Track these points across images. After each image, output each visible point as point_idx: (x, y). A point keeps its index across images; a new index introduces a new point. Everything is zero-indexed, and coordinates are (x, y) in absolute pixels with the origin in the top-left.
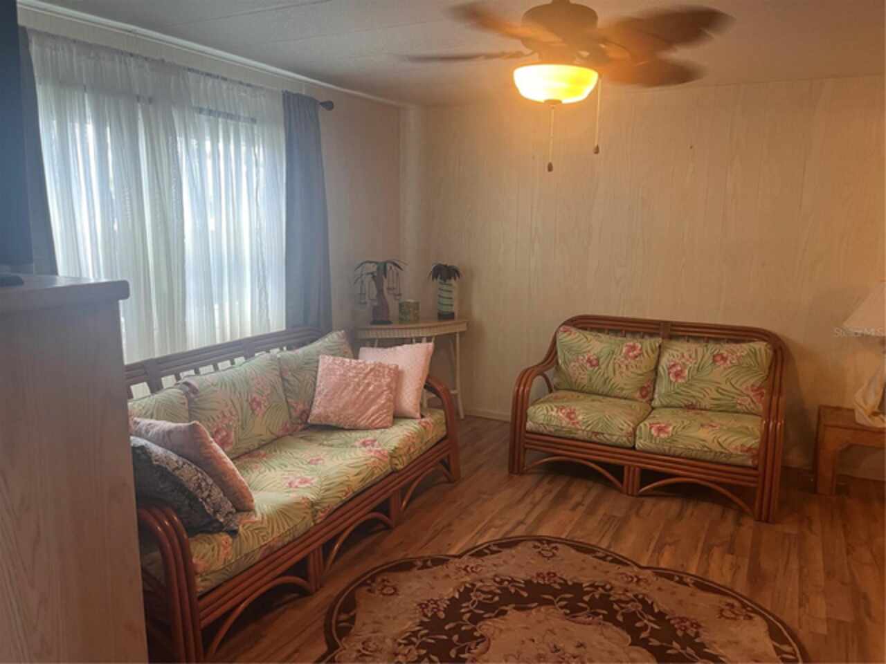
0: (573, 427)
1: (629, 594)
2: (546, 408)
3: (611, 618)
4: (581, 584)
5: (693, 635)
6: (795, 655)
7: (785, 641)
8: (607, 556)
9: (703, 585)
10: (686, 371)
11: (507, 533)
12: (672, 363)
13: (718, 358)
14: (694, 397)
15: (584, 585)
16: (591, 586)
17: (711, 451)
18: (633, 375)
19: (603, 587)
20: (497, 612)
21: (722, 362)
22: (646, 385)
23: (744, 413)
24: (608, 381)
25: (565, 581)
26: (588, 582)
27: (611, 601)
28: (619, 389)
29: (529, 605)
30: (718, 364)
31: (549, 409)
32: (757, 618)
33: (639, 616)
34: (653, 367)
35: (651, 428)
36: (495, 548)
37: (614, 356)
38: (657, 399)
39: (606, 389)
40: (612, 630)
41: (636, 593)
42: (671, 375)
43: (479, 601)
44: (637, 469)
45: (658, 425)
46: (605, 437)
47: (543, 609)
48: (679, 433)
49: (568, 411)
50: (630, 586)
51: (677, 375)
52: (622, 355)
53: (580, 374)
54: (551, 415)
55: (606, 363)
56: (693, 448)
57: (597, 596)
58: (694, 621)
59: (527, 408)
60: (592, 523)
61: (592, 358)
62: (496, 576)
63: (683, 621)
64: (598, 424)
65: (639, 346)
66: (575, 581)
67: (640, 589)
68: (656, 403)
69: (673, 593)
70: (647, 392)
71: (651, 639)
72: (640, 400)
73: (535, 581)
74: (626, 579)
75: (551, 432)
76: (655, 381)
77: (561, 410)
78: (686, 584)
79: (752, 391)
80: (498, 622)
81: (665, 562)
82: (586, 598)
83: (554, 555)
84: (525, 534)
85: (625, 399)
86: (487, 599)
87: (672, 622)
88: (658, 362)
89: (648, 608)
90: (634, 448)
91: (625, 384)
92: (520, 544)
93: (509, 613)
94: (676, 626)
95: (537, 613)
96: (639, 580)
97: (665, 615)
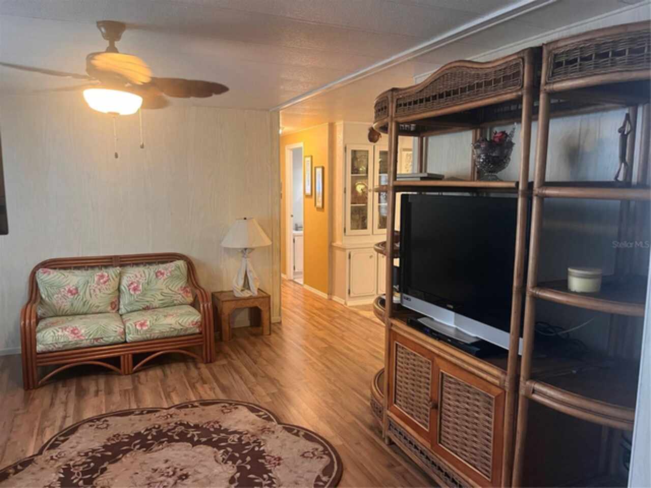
0: (78, 339)
1: (171, 425)
2: (53, 331)
3: (171, 440)
4: (140, 433)
5: (218, 427)
6: (266, 414)
7: (259, 411)
8: (142, 411)
9: (205, 403)
10: (141, 286)
11: (61, 427)
12: (130, 282)
13: (159, 274)
14: (148, 301)
15: (142, 432)
16: (147, 430)
17: (175, 330)
18: (103, 296)
19: (154, 428)
20: (99, 471)
21: (161, 276)
22: (114, 300)
23: (179, 305)
24: (86, 303)
25: (129, 435)
26: (143, 429)
27: (165, 433)
28: (96, 307)
29: (118, 457)
30: (159, 277)
31: (55, 331)
32: (240, 407)
33: (185, 432)
34: (117, 288)
35: (136, 325)
36: (62, 438)
37: (89, 284)
38: (123, 308)
39: (85, 310)
40: (177, 446)
41: (175, 422)
42: (131, 291)
43: (82, 472)
44: (130, 356)
45: (139, 323)
46: (104, 340)
47: (128, 455)
48: (154, 324)
49: (72, 329)
50: (169, 420)
51: (135, 289)
52: (95, 282)
53: (63, 302)
54: (58, 335)
55: (83, 291)
56: (164, 331)
57: (155, 434)
58: (214, 421)
59: (35, 335)
60: (116, 398)
61: (71, 289)
62: (79, 453)
63: (209, 424)
64: (97, 332)
65: (106, 274)
66: (135, 432)
67: (175, 419)
68: (123, 311)
69: (194, 413)
70: (115, 305)
71: (201, 439)
72: (111, 311)
73: (109, 444)
74: (163, 418)
75: (59, 348)
76: (119, 297)
77: (65, 329)
78: (197, 407)
79: (182, 290)
80: (106, 476)
81: (177, 401)
82: (150, 437)
83: (108, 425)
84: (75, 422)
85: (101, 313)
86: (86, 468)
87: (204, 426)
88: (120, 284)
89: (188, 426)
90: (125, 342)
91: (100, 303)
92: (79, 429)
93: (108, 467)
94: (208, 427)
95: (126, 460)
96: (171, 416)
97: (198, 425)
